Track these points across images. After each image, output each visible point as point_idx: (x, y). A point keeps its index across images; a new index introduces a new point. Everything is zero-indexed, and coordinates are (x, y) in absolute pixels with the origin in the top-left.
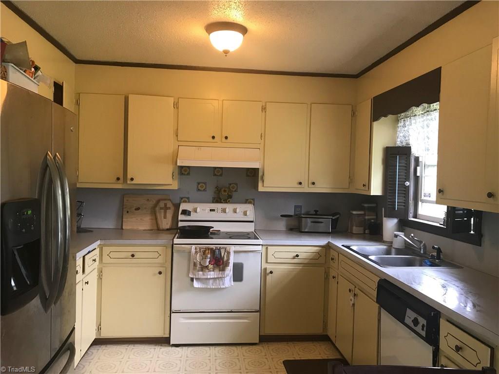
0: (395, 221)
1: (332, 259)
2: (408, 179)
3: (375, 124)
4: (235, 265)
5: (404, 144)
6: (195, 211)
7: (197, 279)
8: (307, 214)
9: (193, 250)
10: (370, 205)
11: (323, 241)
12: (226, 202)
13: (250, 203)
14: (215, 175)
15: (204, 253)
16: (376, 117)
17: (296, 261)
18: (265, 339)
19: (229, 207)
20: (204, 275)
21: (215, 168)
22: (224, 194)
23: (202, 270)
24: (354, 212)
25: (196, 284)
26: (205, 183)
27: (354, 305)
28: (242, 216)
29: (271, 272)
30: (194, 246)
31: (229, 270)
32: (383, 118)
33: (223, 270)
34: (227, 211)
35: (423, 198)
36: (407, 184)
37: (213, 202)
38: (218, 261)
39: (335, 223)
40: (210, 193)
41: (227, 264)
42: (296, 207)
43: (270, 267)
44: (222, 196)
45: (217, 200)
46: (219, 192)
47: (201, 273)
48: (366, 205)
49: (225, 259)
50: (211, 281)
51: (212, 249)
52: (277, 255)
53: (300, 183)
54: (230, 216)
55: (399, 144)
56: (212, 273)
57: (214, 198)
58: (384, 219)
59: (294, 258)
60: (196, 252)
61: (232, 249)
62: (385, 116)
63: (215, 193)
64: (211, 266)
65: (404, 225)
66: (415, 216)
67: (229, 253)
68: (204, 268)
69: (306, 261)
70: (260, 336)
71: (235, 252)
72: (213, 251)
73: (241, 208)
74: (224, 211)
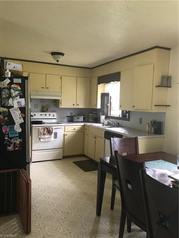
0: (104, 116)
1: (86, 129)
2: (108, 103)
3: (99, 85)
4: (55, 133)
5: (107, 92)
6: (35, 115)
7: (42, 138)
8: (75, 115)
9: (40, 128)
10: (95, 112)
11: (83, 124)
12: (46, 112)
13: (55, 112)
14: (41, 102)
15: (44, 129)
16: (99, 83)
17: (74, 131)
18: (64, 157)
19: (48, 114)
20: (44, 137)
21: (41, 99)
22: (45, 109)
23: (44, 135)
24: (90, 115)
25: (42, 140)
26: (38, 105)
27: (95, 141)
28: (52, 117)
29: (66, 135)
30: (40, 127)
31: (53, 135)
32: (101, 84)
33: (51, 135)
34: (47, 115)
35: (112, 109)
36: (108, 105)
37: (41, 112)
38: (49, 132)
39: (84, 118)
40: (40, 109)
41: (52, 133)
42: (71, 113)
43: (66, 133)
44: (44, 110)
45: (43, 111)
46: (43, 108)
47: (43, 136)
48: (94, 112)
49: (52, 131)
50: (47, 139)
51: (47, 127)
52: (68, 129)
53: (74, 105)
54: (48, 117)
55: (105, 92)
56: (47, 136)
57: (41, 110)
58: (101, 116)
59: (74, 130)
60: (41, 129)
61: (54, 127)
62: (102, 83)
63: (41, 108)
64: (47, 134)
65: (107, 117)
66: (110, 115)
67: (53, 129)
68: (44, 134)
69: (78, 130)
70: (63, 156)
71: (55, 128)
72: (47, 129)
73: (52, 114)
74: (46, 115)
